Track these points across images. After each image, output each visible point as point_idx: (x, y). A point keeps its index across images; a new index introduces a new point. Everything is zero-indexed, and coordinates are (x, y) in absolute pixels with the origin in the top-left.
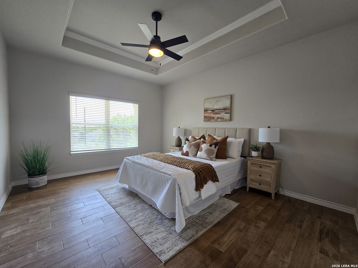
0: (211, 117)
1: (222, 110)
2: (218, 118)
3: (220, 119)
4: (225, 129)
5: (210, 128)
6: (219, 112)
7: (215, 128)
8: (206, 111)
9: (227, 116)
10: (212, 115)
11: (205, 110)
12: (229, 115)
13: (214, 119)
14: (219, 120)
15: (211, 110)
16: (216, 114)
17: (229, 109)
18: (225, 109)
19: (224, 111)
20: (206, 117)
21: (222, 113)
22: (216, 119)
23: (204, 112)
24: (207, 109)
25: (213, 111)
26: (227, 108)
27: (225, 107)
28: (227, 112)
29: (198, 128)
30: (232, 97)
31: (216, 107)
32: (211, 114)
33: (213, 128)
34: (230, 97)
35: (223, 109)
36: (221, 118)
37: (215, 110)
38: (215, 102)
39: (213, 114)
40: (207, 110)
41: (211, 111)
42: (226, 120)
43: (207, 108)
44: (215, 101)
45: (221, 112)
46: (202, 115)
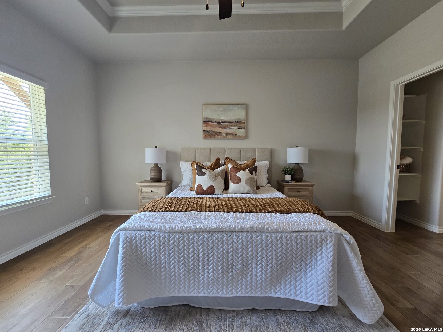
0: (217, 132)
1: (233, 124)
2: (227, 134)
3: (231, 136)
4: (239, 149)
5: (215, 148)
6: (229, 125)
7: (224, 149)
8: (206, 122)
9: (241, 132)
10: (218, 130)
11: (204, 121)
12: (243, 131)
13: (221, 135)
14: (229, 137)
15: (216, 122)
16: (225, 128)
17: (244, 123)
18: (238, 122)
19: (236, 124)
20: (208, 132)
21: (234, 127)
22: (224, 135)
23: (203, 124)
24: (209, 120)
25: (219, 123)
26: (240, 122)
27: (238, 119)
28: (241, 127)
29: (194, 148)
30: (246, 107)
31: (223, 118)
32: (216, 127)
33: (221, 149)
34: (244, 106)
35: (235, 122)
36: (233, 134)
37: (223, 122)
38: (222, 111)
39: (220, 128)
40: (209, 122)
41: (216, 124)
42: (240, 138)
43: (209, 118)
44: (221, 109)
45: (232, 126)
46: (200, 128)
